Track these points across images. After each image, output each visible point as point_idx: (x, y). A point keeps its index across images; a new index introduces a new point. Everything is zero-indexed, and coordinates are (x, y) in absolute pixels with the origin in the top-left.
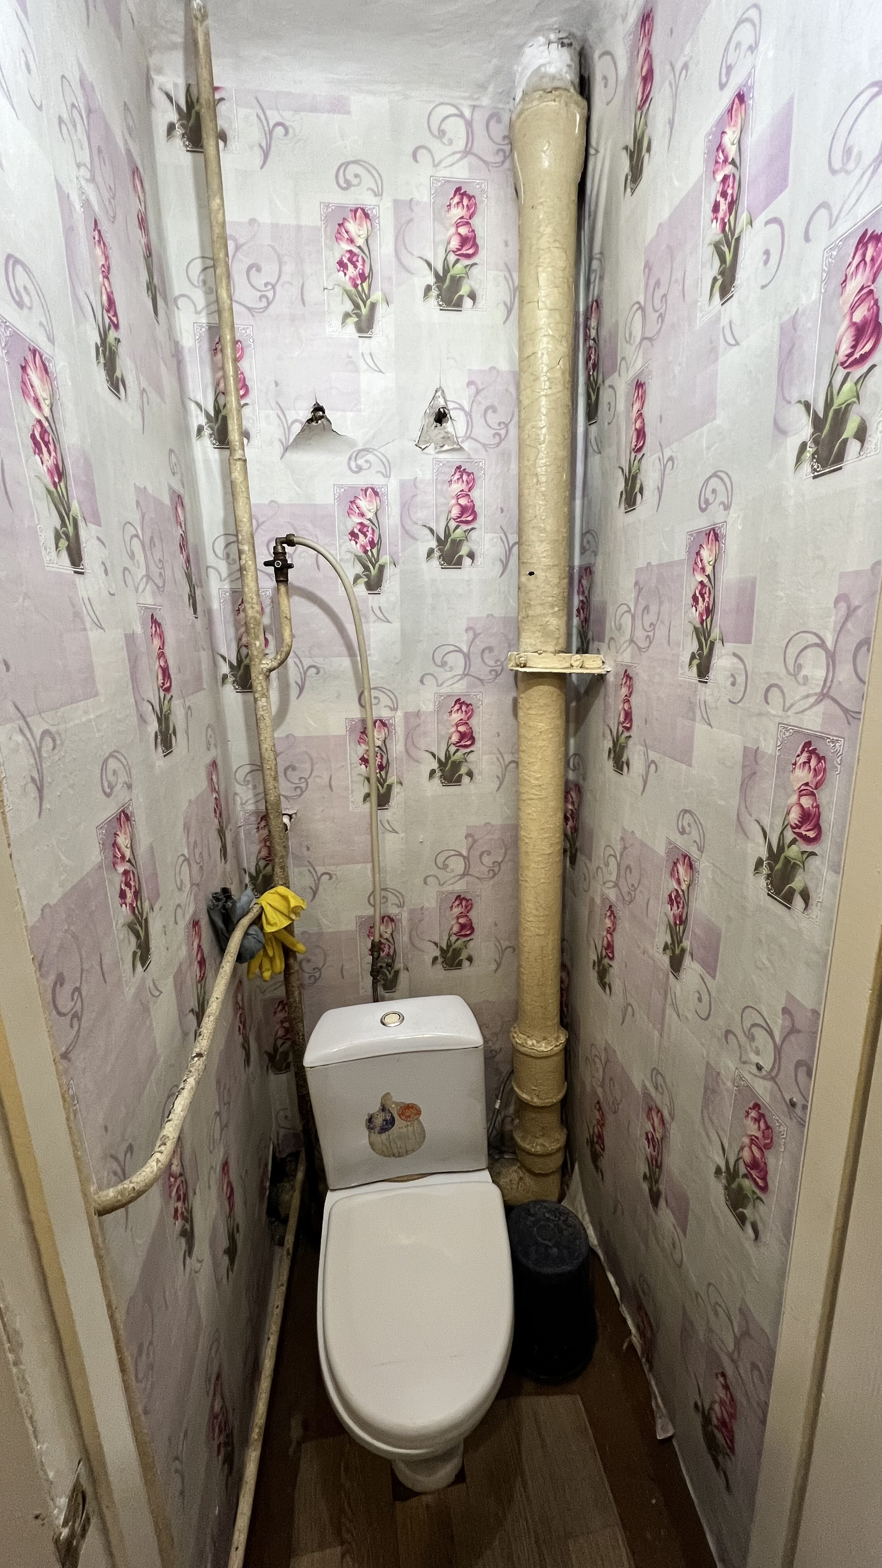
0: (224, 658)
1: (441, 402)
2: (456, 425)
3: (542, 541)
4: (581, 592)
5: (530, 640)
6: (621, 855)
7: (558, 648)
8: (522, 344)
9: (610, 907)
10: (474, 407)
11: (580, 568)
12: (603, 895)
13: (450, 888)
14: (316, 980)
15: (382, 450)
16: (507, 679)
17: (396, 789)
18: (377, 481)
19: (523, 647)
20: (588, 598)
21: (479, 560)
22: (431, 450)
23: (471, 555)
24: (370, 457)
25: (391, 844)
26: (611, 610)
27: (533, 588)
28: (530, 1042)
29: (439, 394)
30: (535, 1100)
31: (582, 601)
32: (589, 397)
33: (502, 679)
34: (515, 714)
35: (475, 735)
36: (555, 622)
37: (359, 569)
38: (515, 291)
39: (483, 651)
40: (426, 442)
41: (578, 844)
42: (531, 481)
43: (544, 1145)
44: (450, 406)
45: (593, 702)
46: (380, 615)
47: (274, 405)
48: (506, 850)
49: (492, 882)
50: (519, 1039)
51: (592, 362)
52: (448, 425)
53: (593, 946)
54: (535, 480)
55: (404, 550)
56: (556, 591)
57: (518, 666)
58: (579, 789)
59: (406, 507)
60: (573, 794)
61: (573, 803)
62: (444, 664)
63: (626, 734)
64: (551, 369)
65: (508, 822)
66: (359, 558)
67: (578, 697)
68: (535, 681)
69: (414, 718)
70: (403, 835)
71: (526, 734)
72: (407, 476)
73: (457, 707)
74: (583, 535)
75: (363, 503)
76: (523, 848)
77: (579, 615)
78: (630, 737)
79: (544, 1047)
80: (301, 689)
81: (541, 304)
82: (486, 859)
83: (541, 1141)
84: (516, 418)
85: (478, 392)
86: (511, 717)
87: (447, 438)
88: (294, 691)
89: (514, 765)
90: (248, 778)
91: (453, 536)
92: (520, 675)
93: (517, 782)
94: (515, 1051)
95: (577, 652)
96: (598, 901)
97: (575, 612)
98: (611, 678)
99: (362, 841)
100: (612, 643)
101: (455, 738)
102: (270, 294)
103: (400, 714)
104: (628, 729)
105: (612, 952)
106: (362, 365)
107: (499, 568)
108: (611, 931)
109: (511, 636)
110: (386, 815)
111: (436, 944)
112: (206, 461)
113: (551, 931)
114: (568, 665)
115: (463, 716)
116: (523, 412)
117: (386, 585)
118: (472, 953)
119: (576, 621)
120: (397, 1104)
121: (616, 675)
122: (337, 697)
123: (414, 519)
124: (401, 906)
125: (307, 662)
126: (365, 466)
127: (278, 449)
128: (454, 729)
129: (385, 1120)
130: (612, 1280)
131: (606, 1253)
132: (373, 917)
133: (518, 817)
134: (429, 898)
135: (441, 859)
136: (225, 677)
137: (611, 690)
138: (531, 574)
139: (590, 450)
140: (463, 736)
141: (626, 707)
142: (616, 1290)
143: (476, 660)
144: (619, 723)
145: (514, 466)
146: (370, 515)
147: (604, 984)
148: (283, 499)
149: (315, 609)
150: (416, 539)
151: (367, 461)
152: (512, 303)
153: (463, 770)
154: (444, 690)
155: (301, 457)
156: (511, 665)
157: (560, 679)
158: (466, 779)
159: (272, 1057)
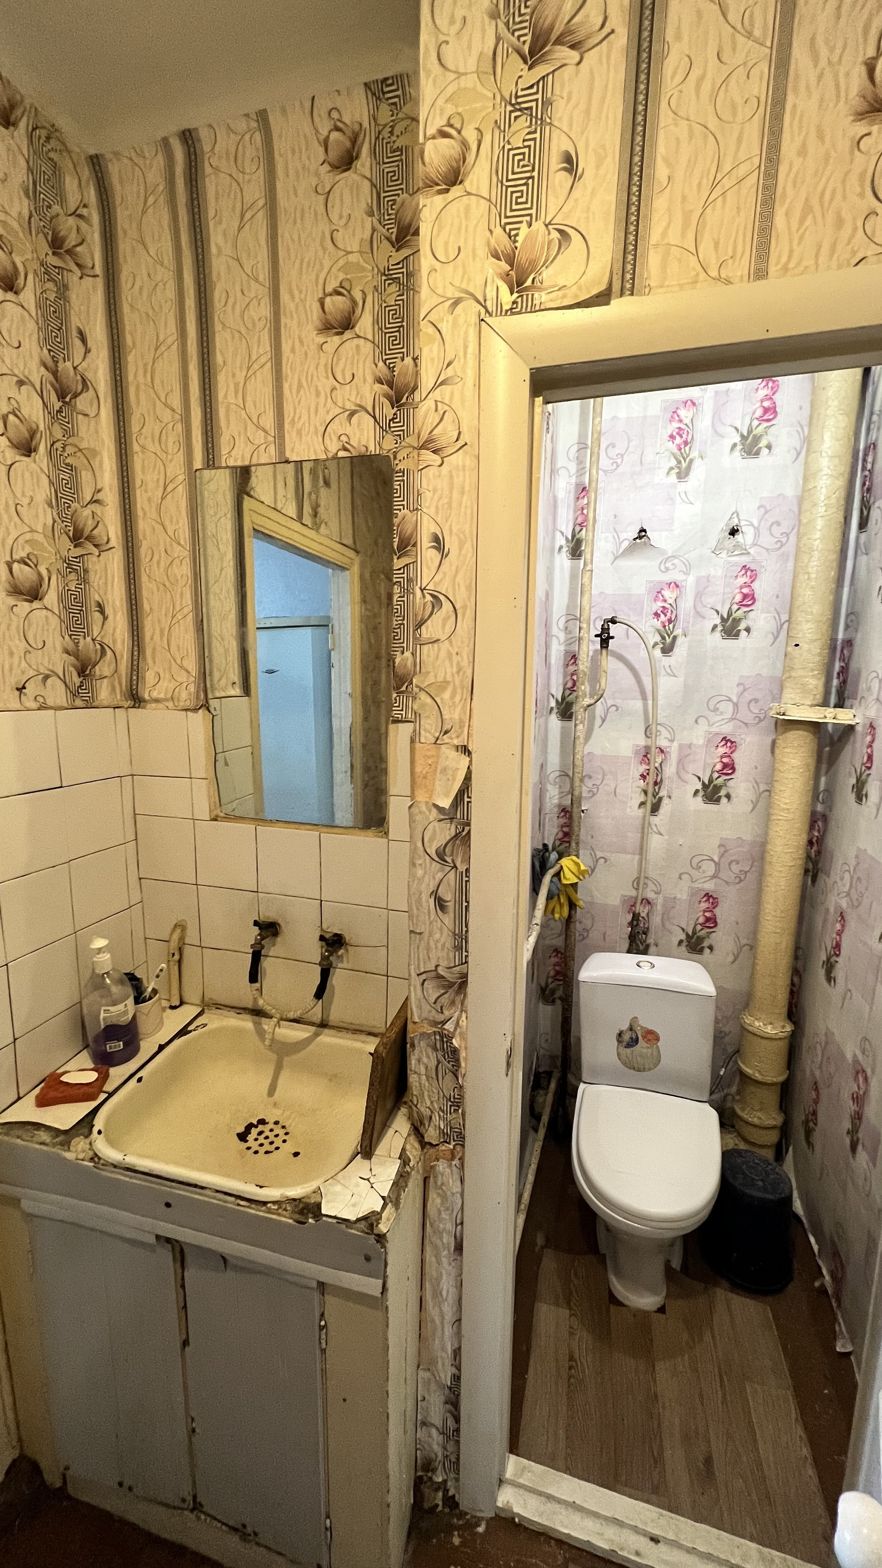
0: (553, 696)
1: (735, 522)
2: (746, 537)
3: (808, 621)
4: (842, 659)
5: (789, 695)
6: (854, 870)
7: (814, 702)
8: (806, 479)
9: (841, 913)
10: (762, 523)
11: (843, 640)
12: (836, 903)
13: (700, 886)
14: (583, 939)
15: (686, 556)
16: (769, 724)
17: (665, 801)
18: (678, 577)
19: (784, 700)
20: (847, 664)
21: (754, 633)
22: (724, 555)
23: (748, 630)
24: (676, 561)
25: (656, 843)
26: (864, 675)
27: (798, 656)
28: (757, 1024)
29: (735, 515)
30: (757, 1075)
31: (842, 667)
32: (862, 512)
33: (763, 724)
34: (773, 752)
35: (736, 766)
36: (815, 684)
37: (658, 638)
38: (804, 438)
39: (750, 701)
40: (721, 549)
41: (820, 865)
42: (802, 577)
43: (760, 1119)
44: (743, 523)
45: (843, 749)
46: (669, 671)
47: (612, 529)
48: (753, 862)
49: (738, 887)
50: (748, 1020)
51: (866, 486)
52: (739, 537)
53: (823, 948)
54: (806, 577)
55: (693, 626)
56: (817, 659)
57: (778, 714)
58: (825, 818)
59: (699, 595)
60: (820, 823)
61: (819, 831)
62: (716, 710)
63: (868, 772)
64: (828, 498)
65: (758, 839)
66: (659, 631)
67: (832, 743)
68: (791, 726)
69: (686, 751)
70: (666, 837)
71: (781, 768)
72: (703, 573)
73: (723, 743)
74: (847, 616)
75: (667, 593)
76: (768, 859)
77: (838, 677)
78: (869, 774)
79: (769, 1030)
80: (603, 721)
81: (824, 454)
82: (734, 867)
83: (759, 1114)
84: (796, 530)
85: (766, 512)
86: (770, 755)
87: (737, 546)
88: (598, 722)
89: (767, 793)
90: (557, 780)
91: (734, 615)
92: (779, 722)
93: (769, 806)
94: (743, 1030)
95: (835, 707)
96: (832, 910)
97: (835, 675)
98: (859, 728)
99: (633, 837)
100: (863, 701)
101: (719, 767)
102: (619, 461)
103: (675, 744)
104: (869, 768)
105: (839, 950)
106: (678, 500)
107: (770, 638)
108: (840, 933)
109: (775, 692)
110: (655, 820)
111: (683, 930)
112: (562, 568)
113: (787, 932)
114: (822, 716)
115: (727, 750)
116: (802, 528)
117: (676, 650)
118: (713, 944)
119: (835, 682)
120: (642, 1027)
121: (864, 726)
122: (629, 729)
123: (705, 603)
124: (657, 893)
125: (610, 703)
126: (671, 567)
127: (611, 557)
128: (719, 760)
129: (632, 1038)
130: (812, 1240)
131: (809, 1221)
132: (636, 898)
133: (766, 834)
134: (682, 892)
135: (695, 861)
136: (552, 709)
137: (859, 737)
138: (797, 645)
139: (859, 552)
140: (725, 766)
141: (869, 751)
142: (816, 1248)
143: (743, 708)
144: (863, 764)
145: (791, 565)
146: (671, 601)
147: (830, 978)
148: (608, 591)
149: (621, 665)
150: (704, 618)
151: (673, 564)
152: (802, 448)
153: (723, 793)
154: (714, 729)
155: (626, 563)
156: (772, 713)
157: (816, 727)
158: (724, 800)
159: (543, 990)
